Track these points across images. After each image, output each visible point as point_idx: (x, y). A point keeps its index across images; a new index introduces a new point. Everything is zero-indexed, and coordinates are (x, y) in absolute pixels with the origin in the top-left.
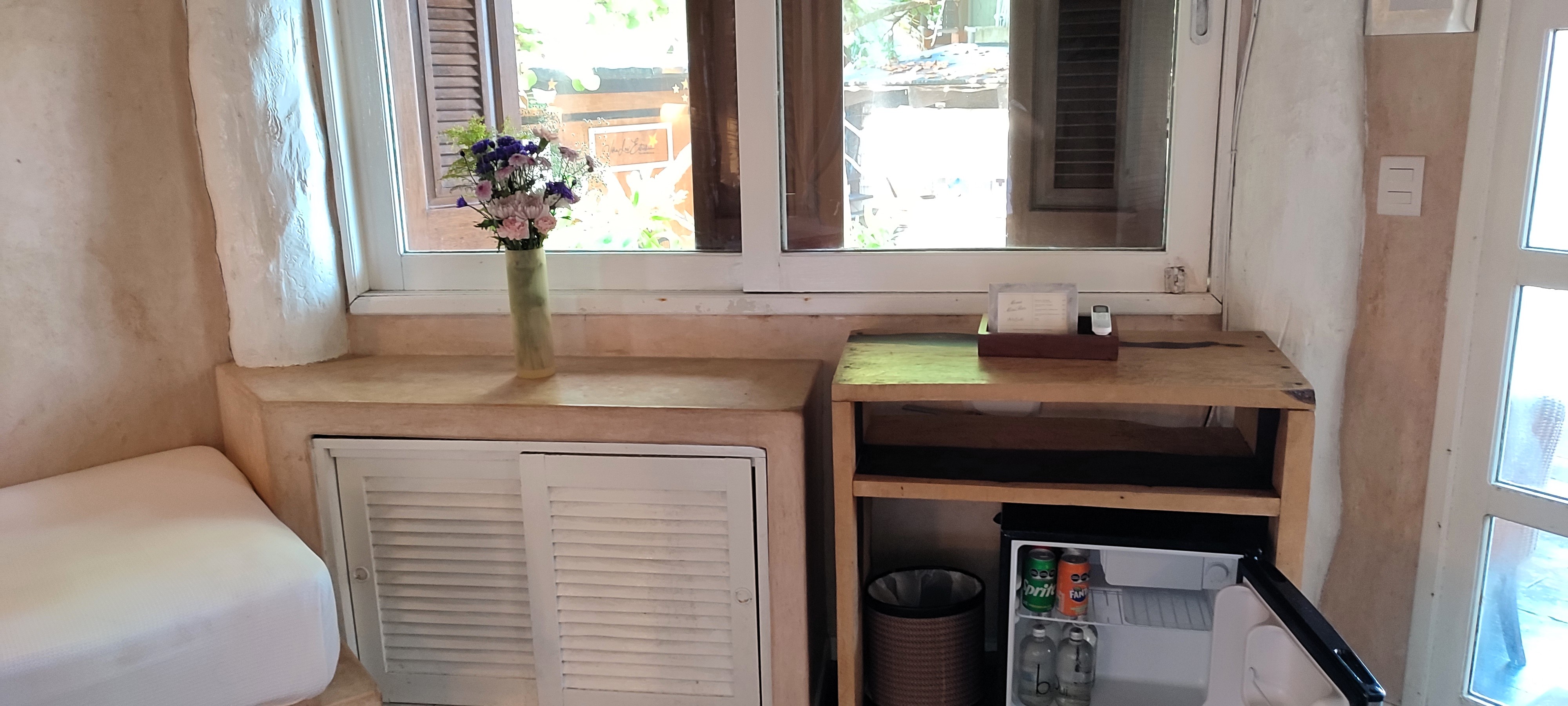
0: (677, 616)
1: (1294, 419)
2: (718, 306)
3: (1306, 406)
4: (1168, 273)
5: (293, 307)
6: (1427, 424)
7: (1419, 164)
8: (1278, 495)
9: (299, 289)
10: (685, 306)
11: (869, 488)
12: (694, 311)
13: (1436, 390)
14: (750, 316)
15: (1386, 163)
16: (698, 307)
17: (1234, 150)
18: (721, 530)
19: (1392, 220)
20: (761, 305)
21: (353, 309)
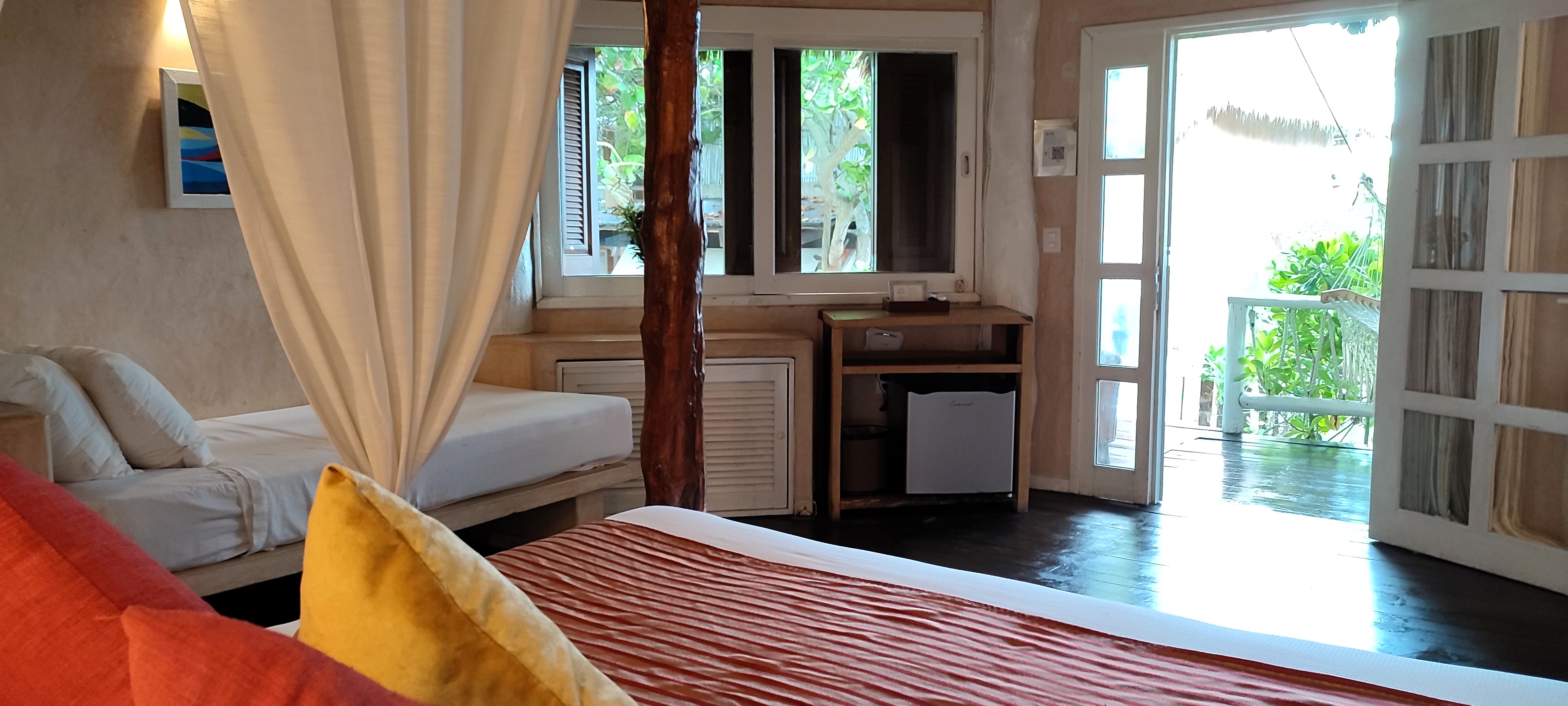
0: (745, 449)
1: (1025, 328)
2: (744, 301)
3: (1030, 323)
4: (956, 282)
5: (515, 302)
6: (1070, 343)
7: (1059, 230)
8: (1021, 363)
9: (518, 291)
10: (726, 302)
11: (849, 370)
12: (731, 304)
13: (1073, 328)
14: (759, 307)
15: (1046, 230)
16: (733, 303)
17: (983, 226)
18: (771, 402)
19: (1049, 255)
20: (766, 301)
21: (538, 306)
